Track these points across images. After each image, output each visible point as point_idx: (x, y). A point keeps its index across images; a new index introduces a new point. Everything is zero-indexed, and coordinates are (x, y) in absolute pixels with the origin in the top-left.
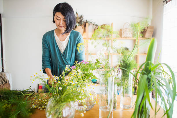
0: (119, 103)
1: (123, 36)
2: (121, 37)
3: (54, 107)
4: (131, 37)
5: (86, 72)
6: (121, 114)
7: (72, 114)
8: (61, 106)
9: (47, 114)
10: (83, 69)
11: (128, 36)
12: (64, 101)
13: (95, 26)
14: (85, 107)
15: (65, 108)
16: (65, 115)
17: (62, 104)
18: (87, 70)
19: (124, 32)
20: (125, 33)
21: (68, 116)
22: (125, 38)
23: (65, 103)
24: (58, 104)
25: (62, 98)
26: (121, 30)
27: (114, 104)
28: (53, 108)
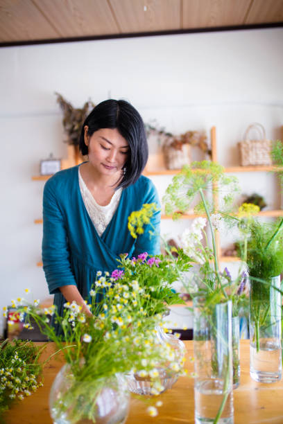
0: (247, 365)
1: (245, 162)
2: (241, 165)
3: (73, 390)
4: (268, 165)
5: (153, 289)
6: (254, 401)
7: (123, 407)
8: (92, 386)
9: (54, 411)
10: (144, 279)
11: (260, 162)
12: (101, 374)
13: (163, 138)
14: (158, 390)
15: (102, 393)
16: (105, 411)
17: (95, 382)
18: (155, 283)
19: (247, 152)
20: (250, 153)
21: (112, 413)
22: (251, 169)
23: (102, 379)
24: (85, 382)
25: (93, 367)
26: (239, 145)
27: (235, 369)
28: (70, 394)
